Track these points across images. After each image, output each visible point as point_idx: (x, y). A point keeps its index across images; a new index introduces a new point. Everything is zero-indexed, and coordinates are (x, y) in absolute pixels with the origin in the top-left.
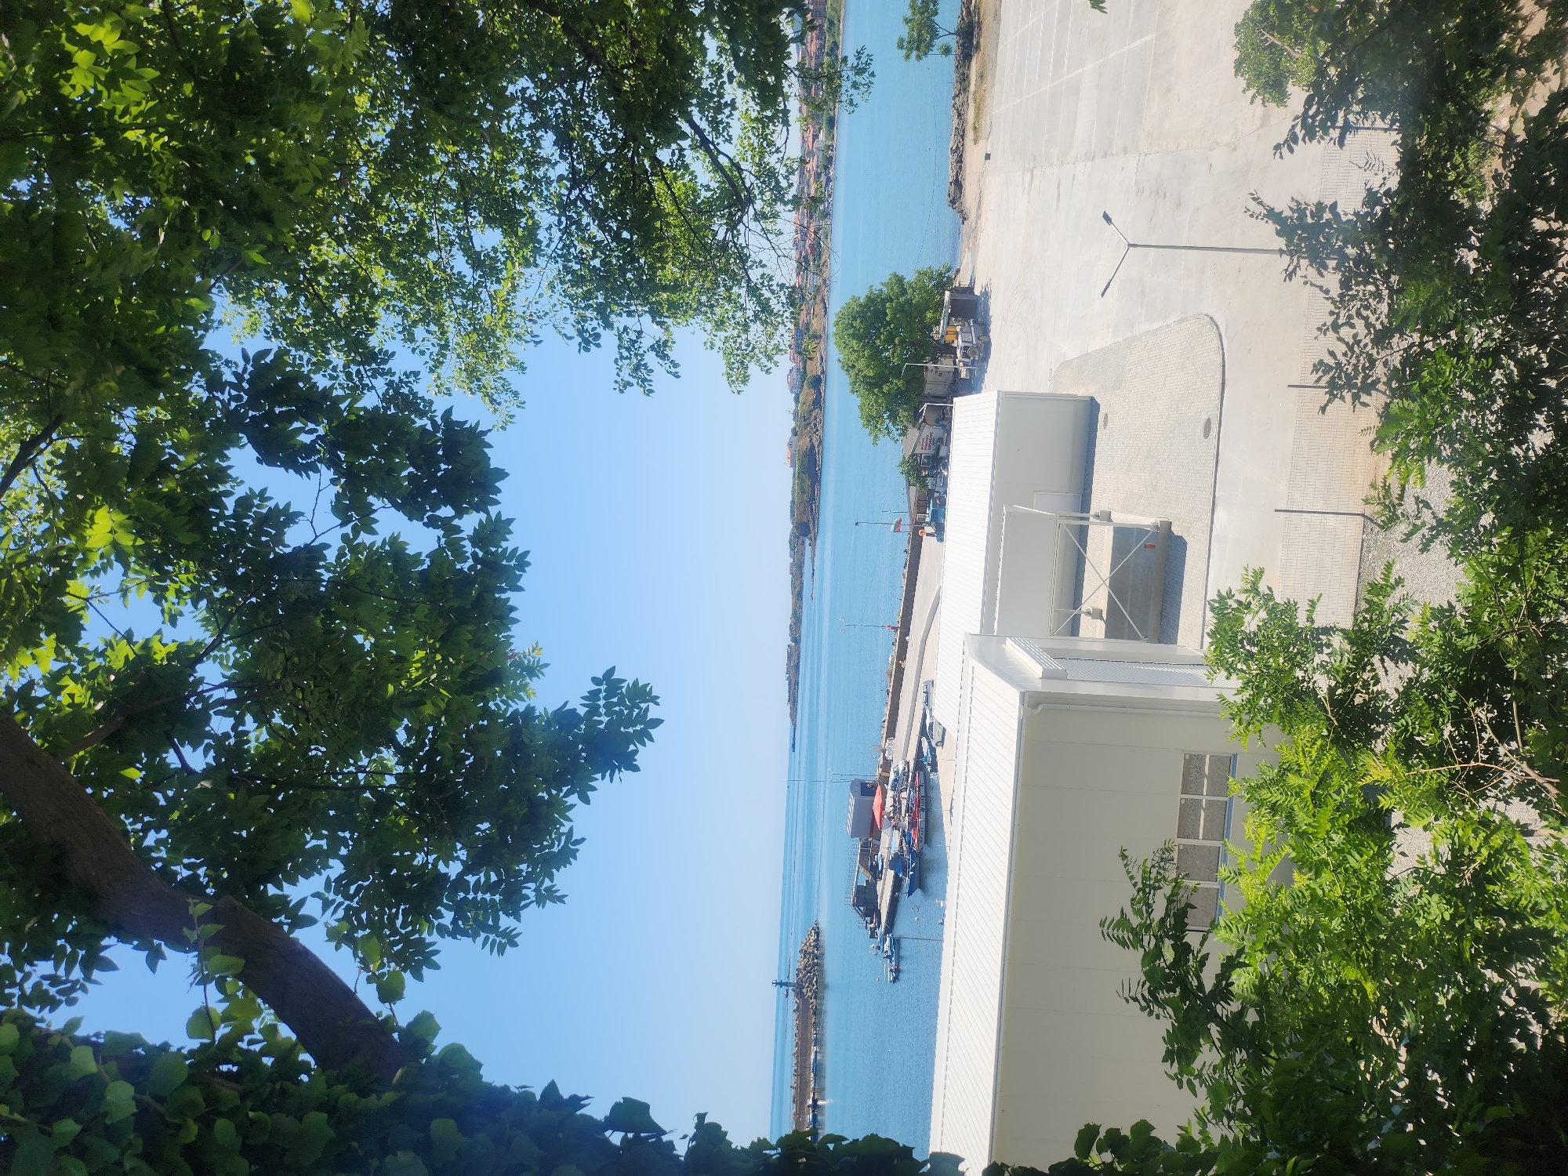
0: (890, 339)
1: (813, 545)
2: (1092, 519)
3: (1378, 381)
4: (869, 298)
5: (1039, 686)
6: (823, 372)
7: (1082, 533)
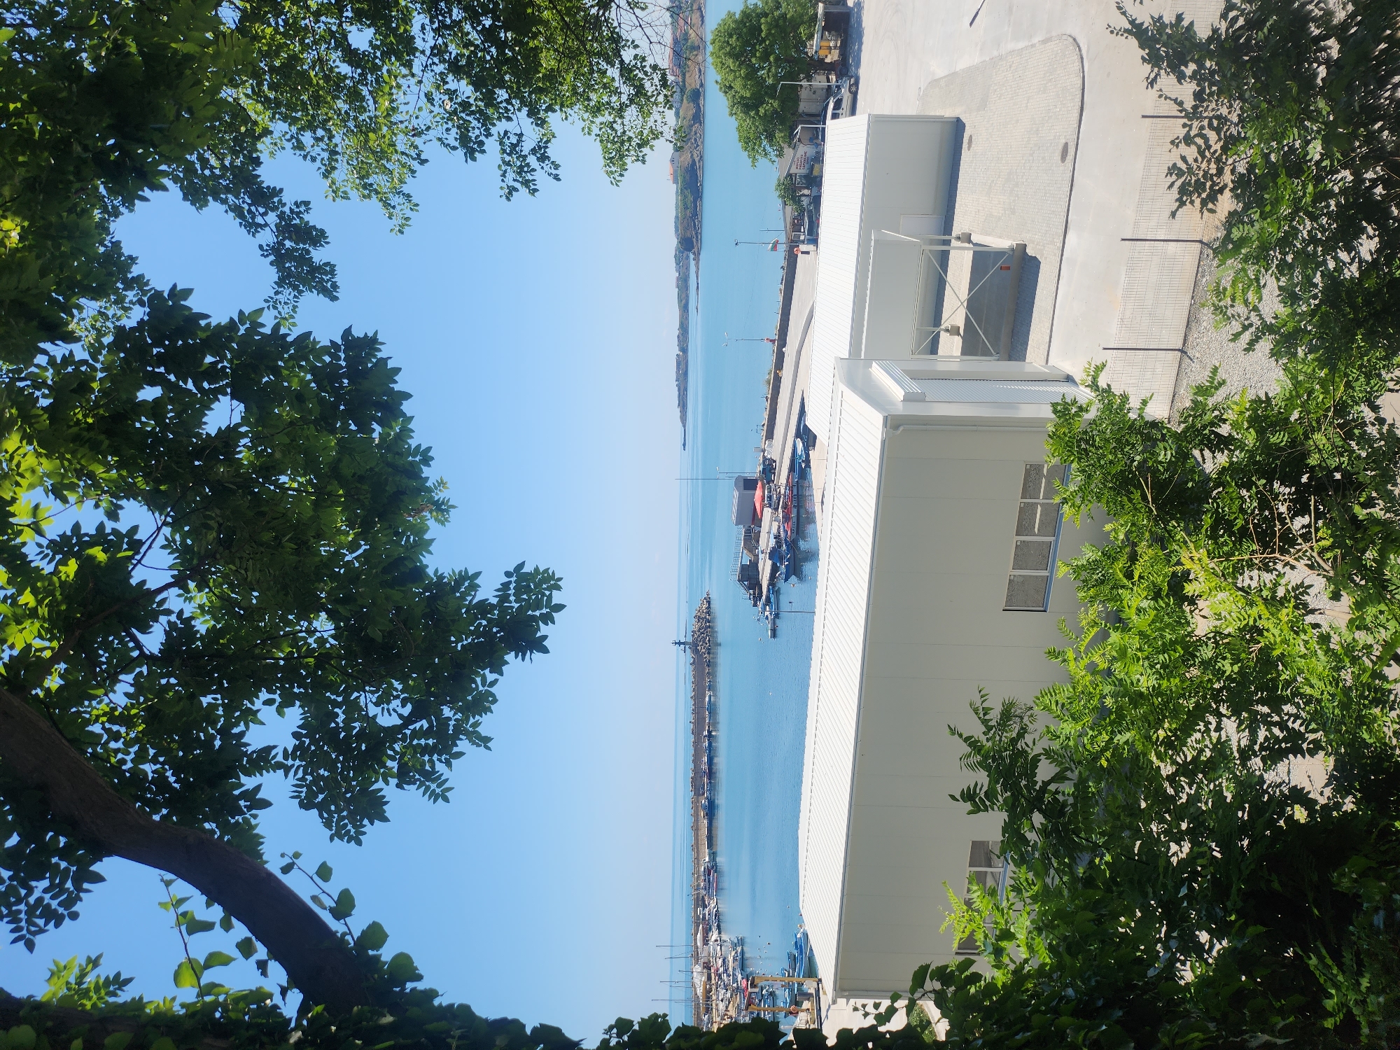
0: (765, 57)
1: (697, 259)
2: (954, 243)
3: (1225, 186)
4: (743, 12)
5: (900, 409)
6: (702, 85)
7: (944, 258)
